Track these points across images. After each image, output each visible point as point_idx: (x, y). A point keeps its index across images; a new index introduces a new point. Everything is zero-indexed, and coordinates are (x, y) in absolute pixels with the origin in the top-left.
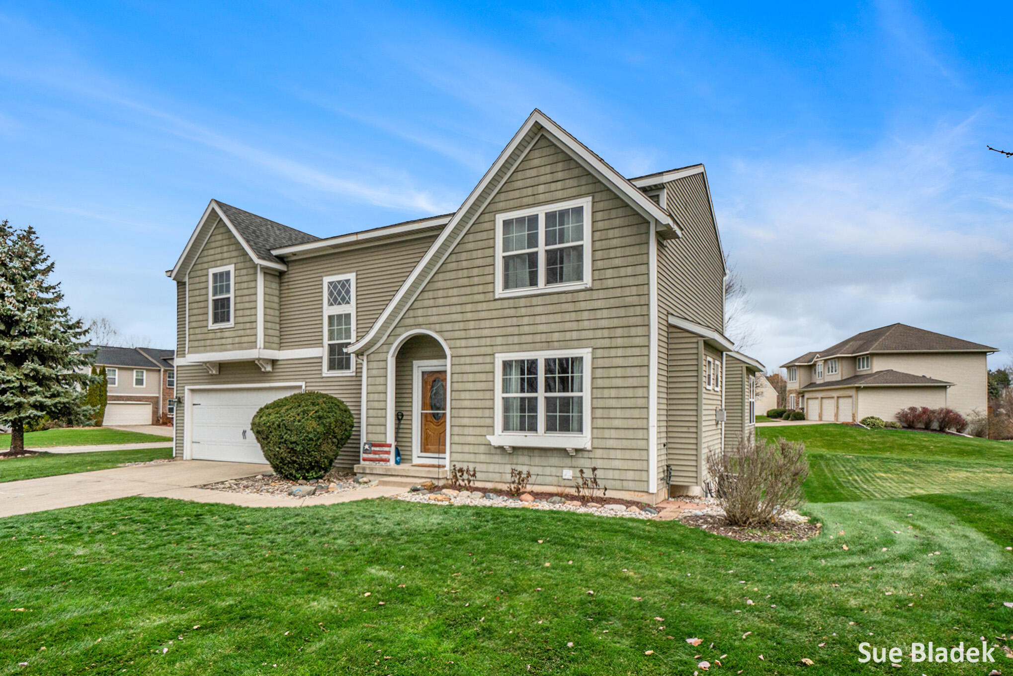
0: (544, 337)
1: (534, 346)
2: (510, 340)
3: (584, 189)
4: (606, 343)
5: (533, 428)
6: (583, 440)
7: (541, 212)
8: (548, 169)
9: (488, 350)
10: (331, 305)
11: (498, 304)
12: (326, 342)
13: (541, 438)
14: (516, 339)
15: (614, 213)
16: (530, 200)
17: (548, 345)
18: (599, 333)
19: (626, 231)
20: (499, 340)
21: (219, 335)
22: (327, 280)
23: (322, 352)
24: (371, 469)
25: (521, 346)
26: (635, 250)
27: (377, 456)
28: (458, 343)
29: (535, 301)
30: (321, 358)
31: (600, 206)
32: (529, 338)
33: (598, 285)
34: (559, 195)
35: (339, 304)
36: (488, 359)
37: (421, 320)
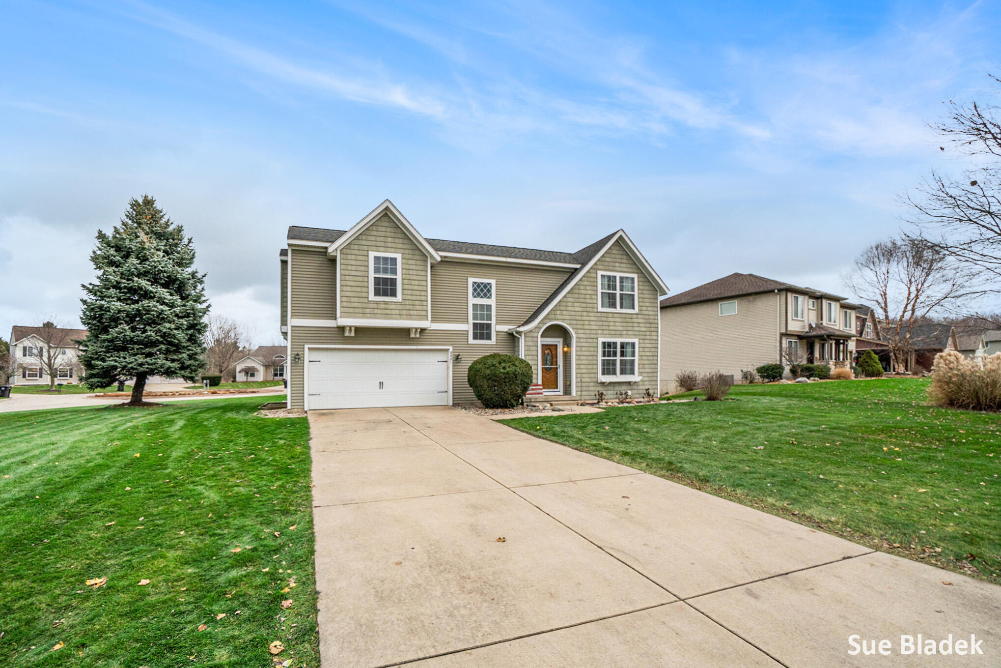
0: (619, 332)
1: (615, 336)
2: (605, 332)
3: (634, 270)
4: (643, 337)
5: (614, 373)
6: (636, 378)
7: (618, 275)
8: (620, 256)
9: (594, 336)
10: (475, 297)
11: (599, 315)
12: (471, 321)
13: (619, 378)
14: (608, 332)
15: (645, 284)
16: (613, 268)
17: (621, 336)
18: (641, 333)
19: (650, 292)
20: (600, 332)
21: (382, 306)
22: (471, 280)
23: (469, 327)
24: (536, 399)
25: (611, 335)
26: (653, 301)
27: (535, 391)
28: (580, 331)
29: (616, 315)
30: (468, 331)
31: (641, 279)
32: (613, 332)
33: (640, 313)
34: (625, 270)
35: (482, 297)
36: (595, 340)
37: (559, 317)
